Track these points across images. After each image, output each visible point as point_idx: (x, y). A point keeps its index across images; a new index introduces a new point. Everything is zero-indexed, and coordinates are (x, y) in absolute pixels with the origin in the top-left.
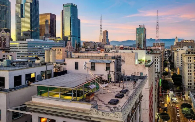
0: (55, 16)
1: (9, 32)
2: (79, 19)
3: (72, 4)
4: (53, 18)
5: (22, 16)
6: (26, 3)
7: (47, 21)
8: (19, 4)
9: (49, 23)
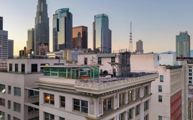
0: (87, 28)
1: (48, 45)
2: (110, 29)
3: (103, 14)
4: (85, 30)
5: (58, 30)
6: (61, 17)
7: (79, 34)
8: (55, 19)
9: (81, 36)
